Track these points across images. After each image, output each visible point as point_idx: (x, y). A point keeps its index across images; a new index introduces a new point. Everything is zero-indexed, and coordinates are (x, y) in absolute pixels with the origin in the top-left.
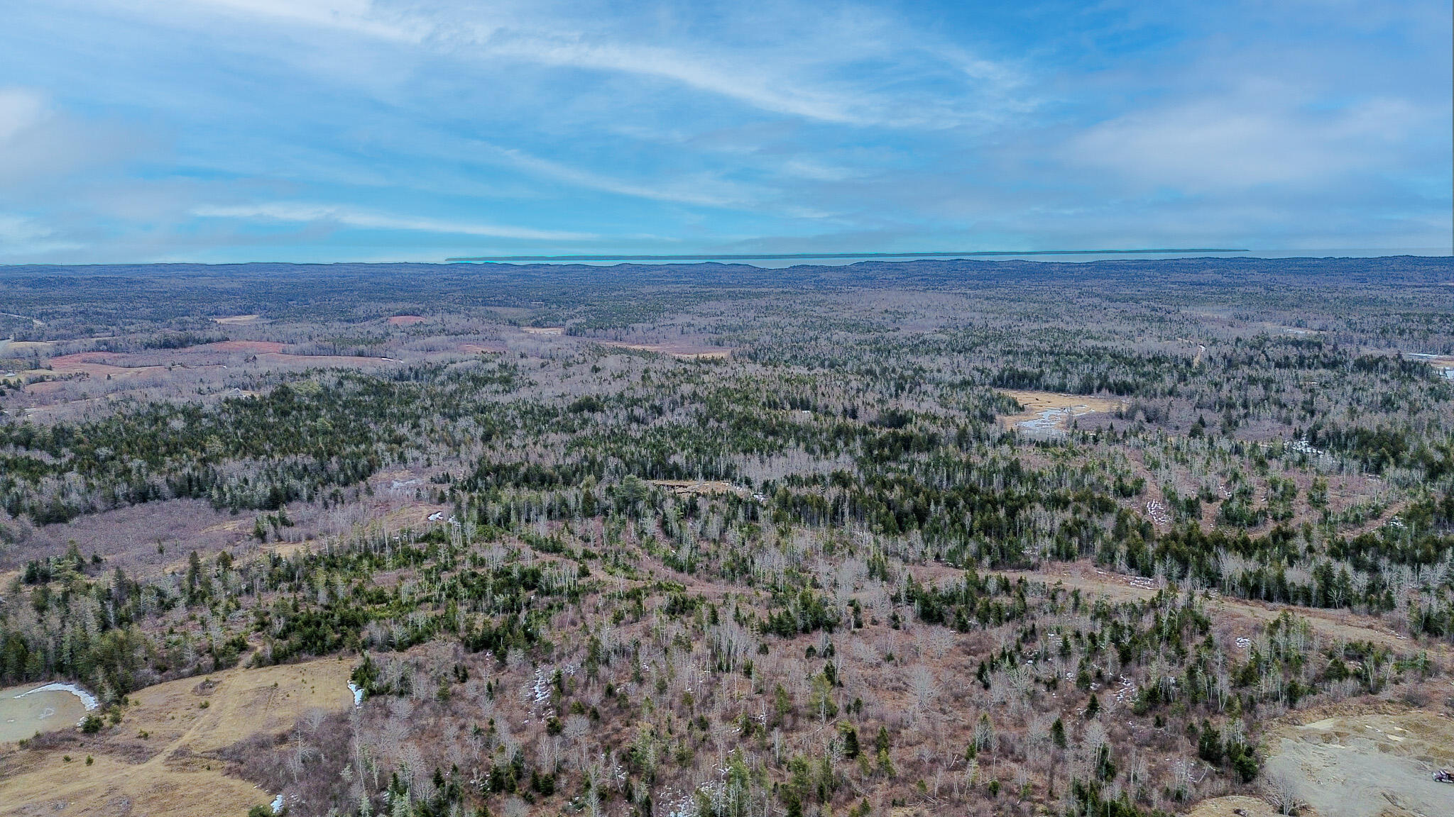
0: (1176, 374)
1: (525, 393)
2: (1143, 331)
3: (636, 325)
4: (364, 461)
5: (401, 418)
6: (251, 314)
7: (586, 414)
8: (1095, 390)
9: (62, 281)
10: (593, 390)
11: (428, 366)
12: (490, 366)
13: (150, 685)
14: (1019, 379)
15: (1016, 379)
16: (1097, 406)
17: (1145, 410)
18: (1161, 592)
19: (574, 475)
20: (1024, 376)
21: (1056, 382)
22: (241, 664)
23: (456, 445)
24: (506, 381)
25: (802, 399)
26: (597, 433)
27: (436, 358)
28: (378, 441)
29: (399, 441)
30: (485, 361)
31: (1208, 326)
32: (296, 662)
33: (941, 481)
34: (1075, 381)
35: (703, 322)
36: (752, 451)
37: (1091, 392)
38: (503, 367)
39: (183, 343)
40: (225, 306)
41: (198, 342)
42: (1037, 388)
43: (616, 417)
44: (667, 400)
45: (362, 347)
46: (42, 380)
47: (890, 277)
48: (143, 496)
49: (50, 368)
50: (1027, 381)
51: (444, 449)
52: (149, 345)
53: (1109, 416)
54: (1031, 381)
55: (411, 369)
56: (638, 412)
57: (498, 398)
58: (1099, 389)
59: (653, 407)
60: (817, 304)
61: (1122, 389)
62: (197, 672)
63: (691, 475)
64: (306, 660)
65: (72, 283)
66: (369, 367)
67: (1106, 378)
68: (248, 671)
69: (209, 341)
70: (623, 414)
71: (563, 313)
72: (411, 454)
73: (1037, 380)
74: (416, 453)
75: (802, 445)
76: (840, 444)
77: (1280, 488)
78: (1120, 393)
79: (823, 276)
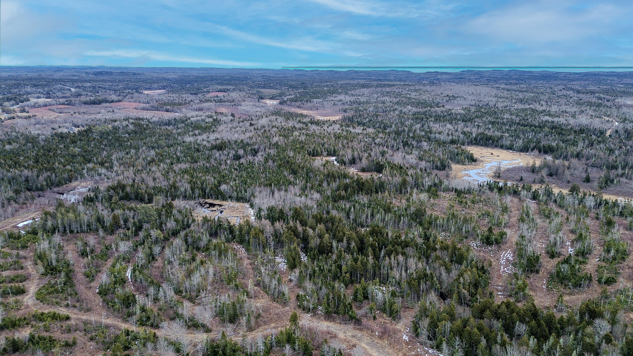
0: (587, 142)
2: (583, 112)
6: (164, 89)
8: (530, 150)
14: (486, 140)
15: (484, 140)
16: (525, 161)
17: (549, 167)
20: (490, 138)
21: (508, 143)
31: (625, 110)
33: (367, 217)
34: (520, 143)
39: (100, 102)
41: (107, 102)
42: (496, 146)
45: (168, 107)
50: (491, 141)
53: (526, 169)
54: (493, 142)
58: (532, 150)
61: (547, 150)
67: (540, 142)
69: (112, 102)
73: (497, 141)
75: (303, 183)
78: (546, 152)
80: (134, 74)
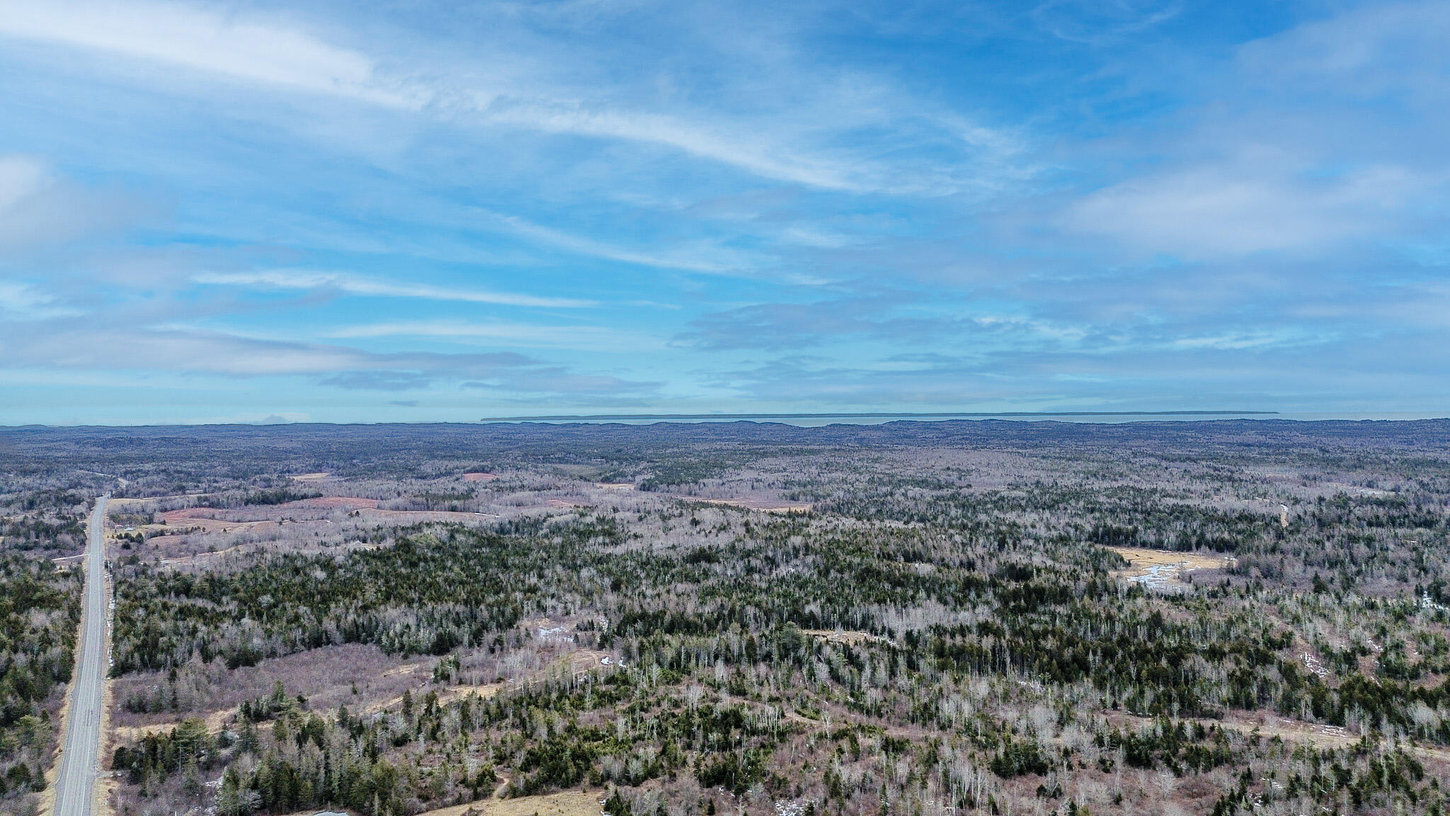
0: (1271, 532)
1: (634, 545)
2: (1218, 490)
3: (705, 481)
4: (509, 610)
5: (526, 569)
6: (321, 471)
7: (704, 564)
8: (1194, 547)
9: (131, 441)
10: (702, 542)
11: (527, 520)
12: (588, 520)
13: (418, 813)
14: (1114, 535)
15: (1112, 536)
16: (1201, 563)
17: (1257, 566)
18: (1364, 738)
19: (717, 624)
20: (1119, 532)
21: (1152, 539)
22: (495, 794)
23: (589, 595)
24: (609, 534)
25: (914, 552)
26: (723, 583)
27: (533, 513)
28: (513, 590)
29: (533, 590)
30: (582, 515)
31: (1282, 486)
32: (545, 793)
34: (1171, 538)
35: (771, 478)
36: (885, 602)
37: (1189, 549)
38: (601, 520)
39: (278, 499)
40: (294, 465)
42: (1134, 545)
43: (734, 567)
44: (780, 552)
45: (455, 502)
46: (162, 533)
47: (931, 435)
48: (318, 640)
49: (164, 523)
50: (1122, 538)
51: (578, 598)
52: (248, 502)
53: (1221, 571)
54: (1127, 538)
55: (510, 522)
56: (755, 563)
57: (609, 550)
58: (1198, 546)
59: (767, 558)
60: (875, 461)
61: (1221, 547)
62: (459, 802)
63: (828, 625)
64: (554, 792)
65: (141, 442)
66: (471, 521)
67: (1203, 535)
68: (504, 801)
69: (304, 497)
70: (740, 566)
71: (630, 469)
72: (549, 602)
73: (1132, 536)
74: (554, 602)
75: (934, 597)
76: (973, 595)
77: (1432, 642)
78: (1220, 550)
79: (862, 434)
80: (195, 442)
